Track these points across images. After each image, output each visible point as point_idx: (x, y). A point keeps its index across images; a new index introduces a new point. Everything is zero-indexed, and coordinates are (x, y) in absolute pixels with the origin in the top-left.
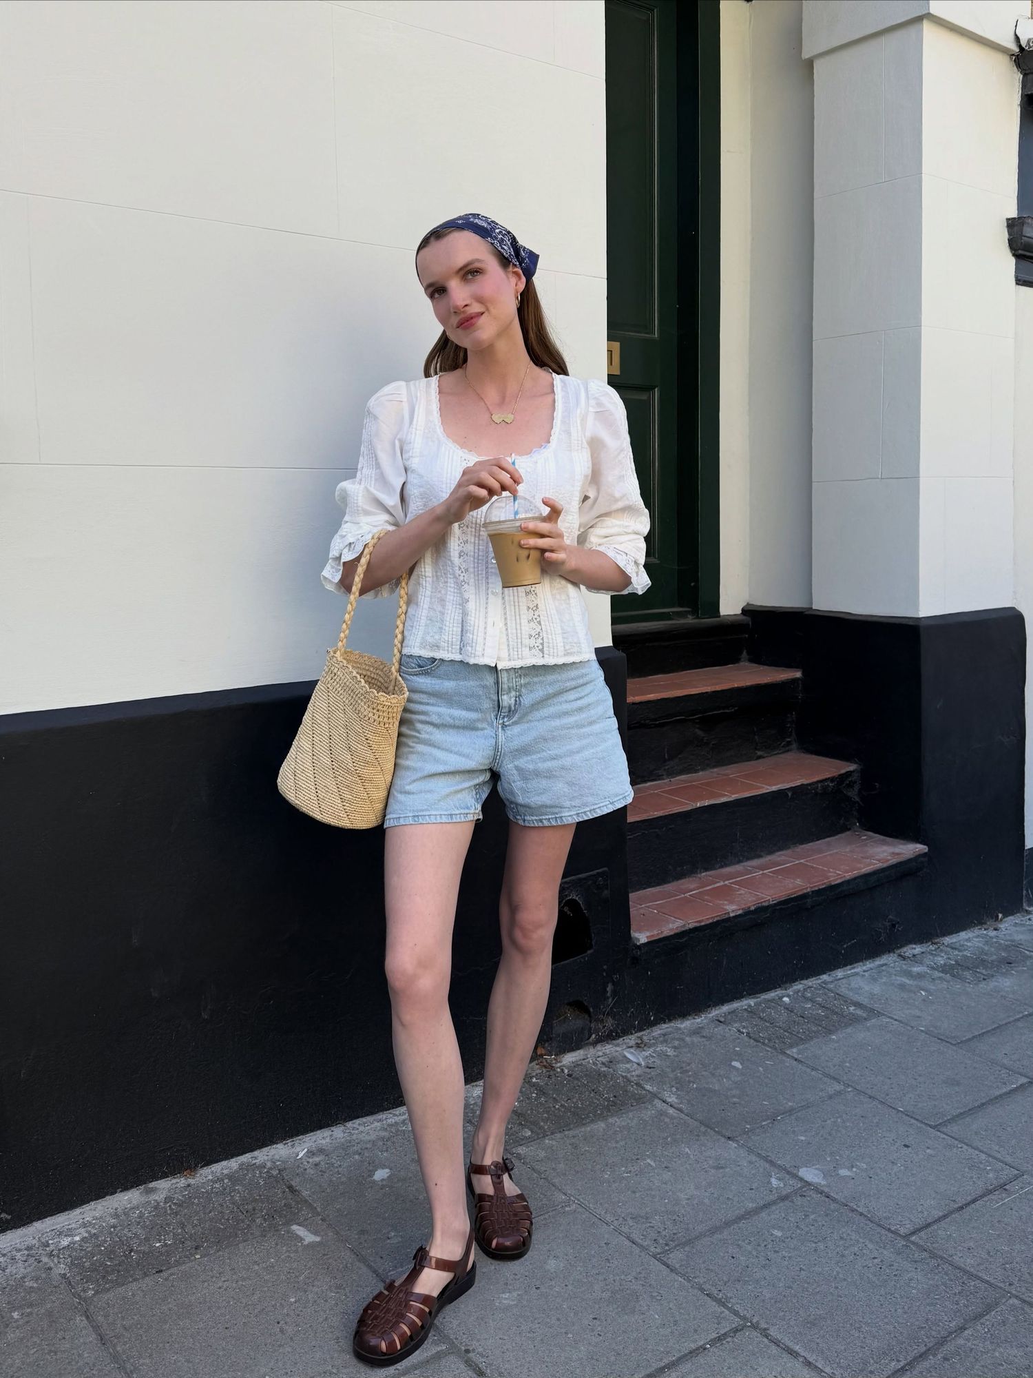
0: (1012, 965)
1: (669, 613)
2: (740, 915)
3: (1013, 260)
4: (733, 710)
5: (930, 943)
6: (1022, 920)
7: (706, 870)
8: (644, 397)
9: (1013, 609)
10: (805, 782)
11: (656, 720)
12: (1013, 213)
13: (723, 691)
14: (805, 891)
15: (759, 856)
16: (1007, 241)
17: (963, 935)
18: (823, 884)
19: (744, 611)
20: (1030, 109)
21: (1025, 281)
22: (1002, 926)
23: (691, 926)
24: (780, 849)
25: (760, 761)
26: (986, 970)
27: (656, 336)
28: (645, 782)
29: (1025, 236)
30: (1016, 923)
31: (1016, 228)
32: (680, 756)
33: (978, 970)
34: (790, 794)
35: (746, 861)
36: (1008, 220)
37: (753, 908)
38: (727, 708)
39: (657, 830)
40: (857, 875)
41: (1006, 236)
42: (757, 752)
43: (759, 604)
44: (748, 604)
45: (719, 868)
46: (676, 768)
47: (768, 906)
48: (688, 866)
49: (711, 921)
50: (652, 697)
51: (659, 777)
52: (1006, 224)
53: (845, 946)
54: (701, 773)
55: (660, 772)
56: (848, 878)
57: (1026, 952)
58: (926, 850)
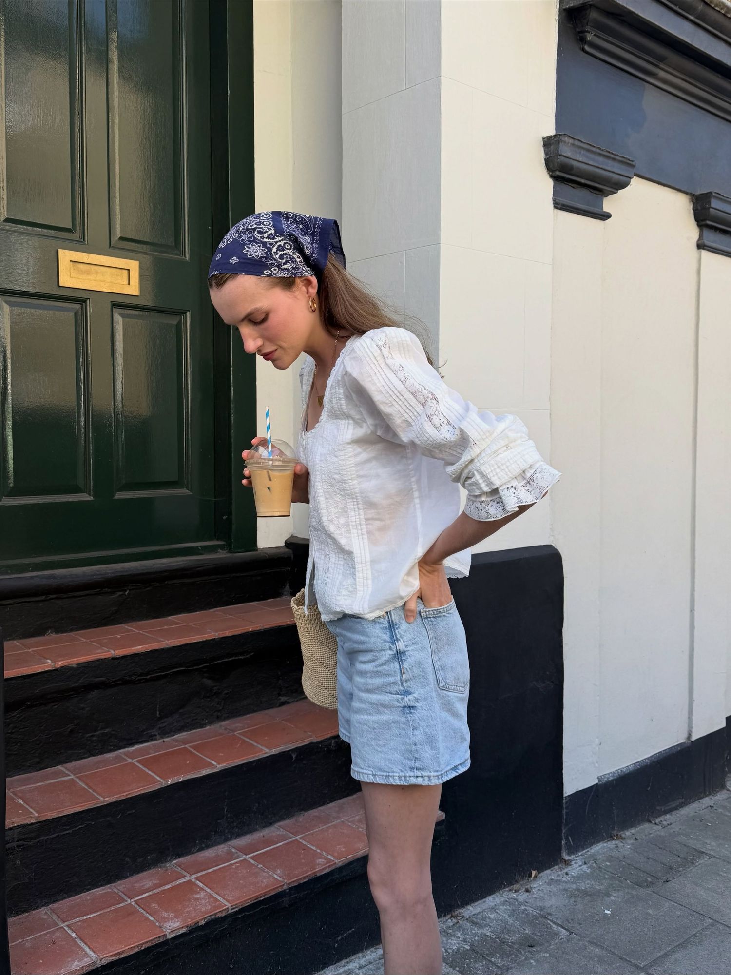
0: (534, 949)
1: (198, 547)
2: (182, 934)
3: (551, 183)
4: (248, 656)
5: (449, 916)
6: (558, 875)
7: (179, 855)
8: (173, 321)
9: (550, 546)
10: (315, 739)
11: (142, 675)
12: (551, 131)
13: (234, 637)
14: (280, 890)
15: (251, 831)
16: (544, 162)
17: (491, 900)
18: (304, 878)
19: (288, 544)
20: (569, 25)
21: (564, 205)
22: (535, 885)
23: (104, 962)
24: (282, 818)
25: (284, 708)
26: (502, 960)
27: (187, 259)
28: (132, 744)
29: (561, 155)
30: (552, 879)
31: (552, 147)
32: (181, 711)
33: (493, 960)
34: (294, 756)
35: (236, 838)
36: (544, 138)
37: (203, 923)
38: (242, 654)
39: (109, 819)
40: (352, 860)
41: (542, 155)
42: (280, 697)
43: (302, 537)
44: (292, 536)
45: (199, 850)
46: (175, 724)
47: (225, 916)
48: (154, 855)
49: (137, 950)
50: (139, 649)
51: (151, 738)
52: (542, 144)
53: (339, 938)
54: (208, 727)
55: (154, 731)
56: (340, 864)
57: (554, 926)
58: (444, 817)
